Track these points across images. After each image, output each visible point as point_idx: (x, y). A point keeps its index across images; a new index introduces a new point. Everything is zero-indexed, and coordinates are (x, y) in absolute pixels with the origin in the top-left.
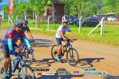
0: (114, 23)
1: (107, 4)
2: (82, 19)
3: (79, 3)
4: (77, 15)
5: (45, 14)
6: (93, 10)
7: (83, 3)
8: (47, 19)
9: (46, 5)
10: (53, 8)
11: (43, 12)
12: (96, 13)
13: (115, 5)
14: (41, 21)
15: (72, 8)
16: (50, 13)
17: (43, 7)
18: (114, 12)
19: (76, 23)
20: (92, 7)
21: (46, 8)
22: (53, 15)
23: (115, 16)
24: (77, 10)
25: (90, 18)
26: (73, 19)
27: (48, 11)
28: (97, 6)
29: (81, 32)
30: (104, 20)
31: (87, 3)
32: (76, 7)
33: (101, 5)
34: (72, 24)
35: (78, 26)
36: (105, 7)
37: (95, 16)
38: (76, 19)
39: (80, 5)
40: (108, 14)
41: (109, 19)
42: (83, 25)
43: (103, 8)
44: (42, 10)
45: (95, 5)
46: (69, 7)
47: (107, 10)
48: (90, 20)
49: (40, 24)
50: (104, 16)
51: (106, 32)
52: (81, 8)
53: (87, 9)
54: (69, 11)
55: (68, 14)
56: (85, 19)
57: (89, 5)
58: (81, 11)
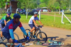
0: (47, 13)
1: (42, 2)
2: (28, 11)
3: (26, 1)
4: (25, 9)
5: (6, 8)
6: (35, 5)
7: (28, 1)
8: (7, 11)
9: (6, 2)
10: (10, 4)
11: (4, 6)
12: (36, 7)
13: (47, 3)
14: (3, 12)
15: (22, 4)
16: (8, 7)
17: (4, 3)
18: (46, 6)
19: (24, 13)
20: (34, 4)
21: (6, 4)
22: (10, 8)
23: (47, 9)
24: (25, 5)
25: (32, 10)
26: (23, 11)
27: (7, 6)
28: (37, 3)
29: (27, 18)
30: (41, 11)
31: (31, 1)
32: (24, 3)
33: (39, 3)
34: (22, 14)
35: (26, 15)
37: (36, 9)
38: (24, 11)
39: (27, 2)
41: (44, 11)
42: (29, 14)
43: (40, 4)
44: (3, 5)
45: (36, 2)
46: (20, 3)
47: (43, 6)
48: (33, 11)
49: (2, 14)
50: (41, 9)
51: (42, 18)
52: (27, 4)
53: (31, 5)
54: (20, 6)
55: (20, 8)
56: (30, 11)
57: (32, 3)
58: (27, 6)
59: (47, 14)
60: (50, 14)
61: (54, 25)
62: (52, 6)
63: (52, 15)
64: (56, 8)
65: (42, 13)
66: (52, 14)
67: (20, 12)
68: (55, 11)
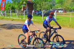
1: (58, 3)
2: (44, 12)
4: (41, 10)
5: (22, 10)
8: (23, 13)
9: (22, 4)
10: (27, 6)
12: (52, 8)
13: (63, 3)
14: (20, 14)
15: (38, 5)
16: (25, 9)
18: (62, 7)
19: (40, 14)
20: (50, 5)
21: (22, 6)
22: (27, 10)
23: (63, 10)
24: (41, 7)
25: (48, 11)
27: (24, 7)
30: (56, 12)
31: (46, 3)
32: (40, 5)
33: (54, 4)
34: (38, 15)
35: (42, 16)
36: (57, 5)
37: (51, 10)
38: (40, 12)
39: (43, 4)
40: (59, 8)
41: (59, 11)
42: (45, 16)
43: (56, 5)
44: (20, 7)
45: (51, 3)
46: (36, 5)
47: (58, 7)
48: (48, 12)
49: (19, 16)
50: (56, 10)
51: (58, 19)
52: (43, 5)
53: (47, 6)
54: (36, 8)
55: (36, 9)
56: (46, 12)
57: (47, 4)
58: (43, 7)
59: (62, 14)
60: (65, 14)
61: (70, 26)
62: (68, 7)
63: (68, 16)
64: (72, 9)
65: (58, 13)
66: (67, 14)
67: (36, 13)
68: (71, 11)
